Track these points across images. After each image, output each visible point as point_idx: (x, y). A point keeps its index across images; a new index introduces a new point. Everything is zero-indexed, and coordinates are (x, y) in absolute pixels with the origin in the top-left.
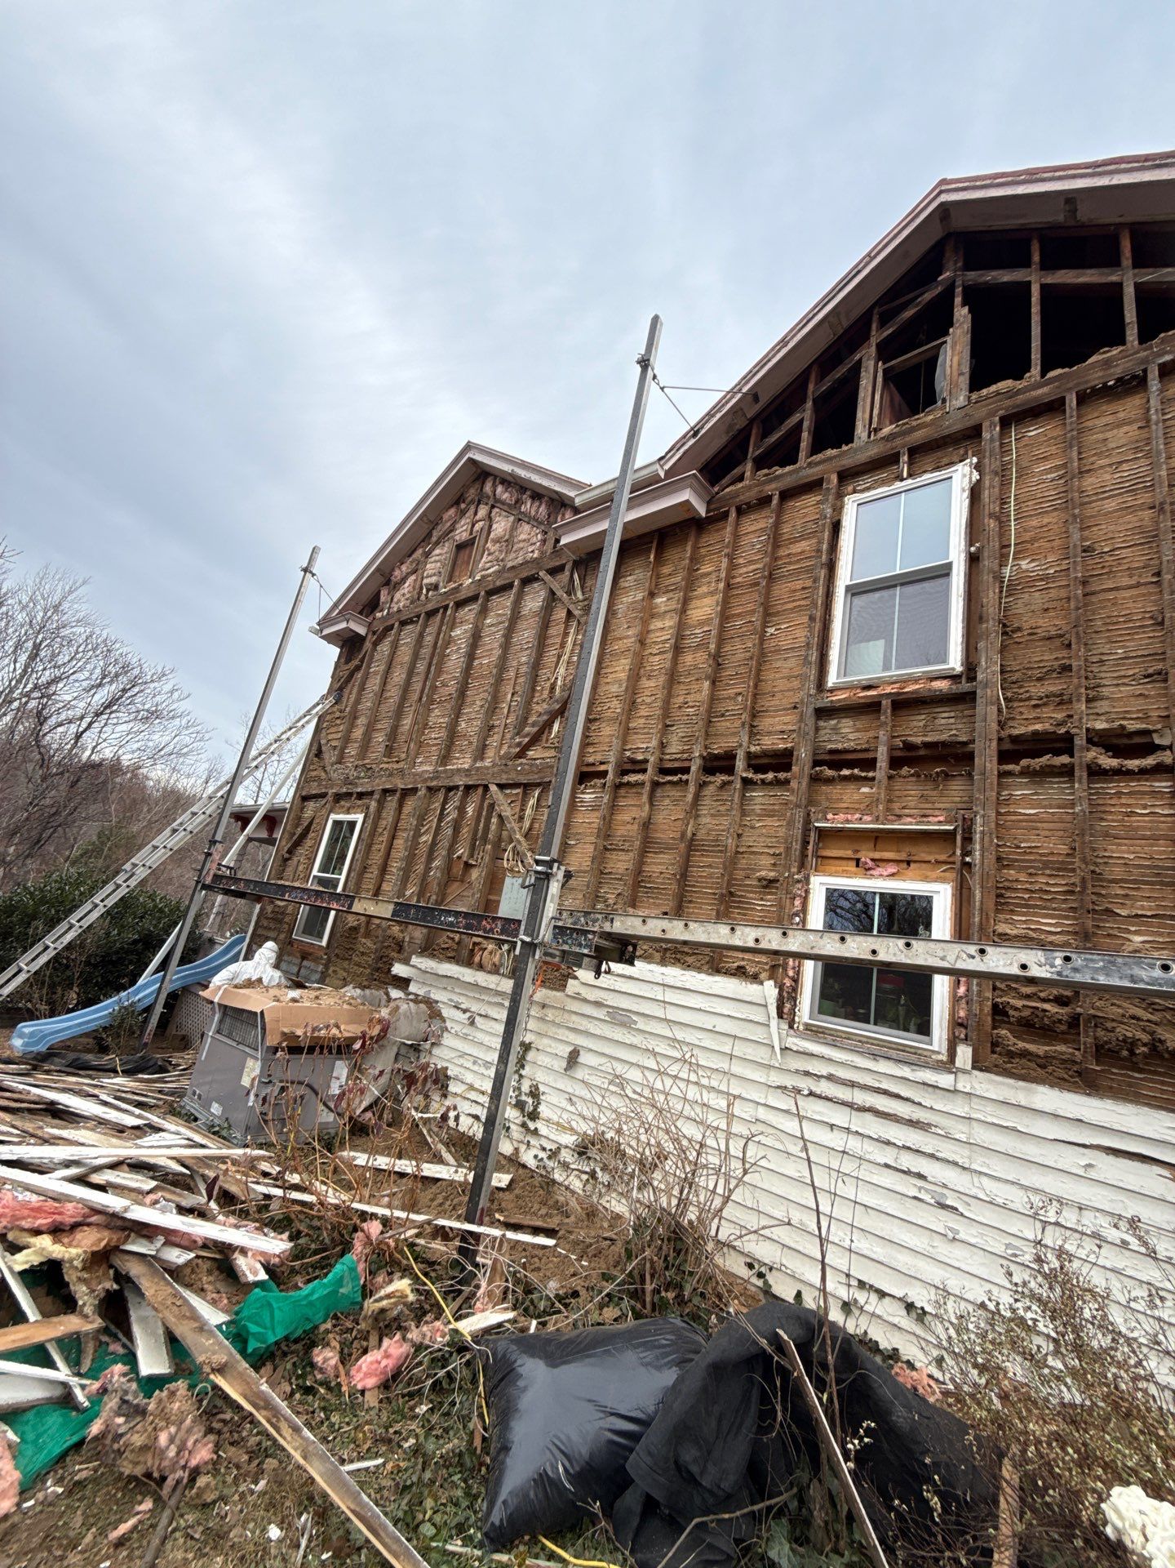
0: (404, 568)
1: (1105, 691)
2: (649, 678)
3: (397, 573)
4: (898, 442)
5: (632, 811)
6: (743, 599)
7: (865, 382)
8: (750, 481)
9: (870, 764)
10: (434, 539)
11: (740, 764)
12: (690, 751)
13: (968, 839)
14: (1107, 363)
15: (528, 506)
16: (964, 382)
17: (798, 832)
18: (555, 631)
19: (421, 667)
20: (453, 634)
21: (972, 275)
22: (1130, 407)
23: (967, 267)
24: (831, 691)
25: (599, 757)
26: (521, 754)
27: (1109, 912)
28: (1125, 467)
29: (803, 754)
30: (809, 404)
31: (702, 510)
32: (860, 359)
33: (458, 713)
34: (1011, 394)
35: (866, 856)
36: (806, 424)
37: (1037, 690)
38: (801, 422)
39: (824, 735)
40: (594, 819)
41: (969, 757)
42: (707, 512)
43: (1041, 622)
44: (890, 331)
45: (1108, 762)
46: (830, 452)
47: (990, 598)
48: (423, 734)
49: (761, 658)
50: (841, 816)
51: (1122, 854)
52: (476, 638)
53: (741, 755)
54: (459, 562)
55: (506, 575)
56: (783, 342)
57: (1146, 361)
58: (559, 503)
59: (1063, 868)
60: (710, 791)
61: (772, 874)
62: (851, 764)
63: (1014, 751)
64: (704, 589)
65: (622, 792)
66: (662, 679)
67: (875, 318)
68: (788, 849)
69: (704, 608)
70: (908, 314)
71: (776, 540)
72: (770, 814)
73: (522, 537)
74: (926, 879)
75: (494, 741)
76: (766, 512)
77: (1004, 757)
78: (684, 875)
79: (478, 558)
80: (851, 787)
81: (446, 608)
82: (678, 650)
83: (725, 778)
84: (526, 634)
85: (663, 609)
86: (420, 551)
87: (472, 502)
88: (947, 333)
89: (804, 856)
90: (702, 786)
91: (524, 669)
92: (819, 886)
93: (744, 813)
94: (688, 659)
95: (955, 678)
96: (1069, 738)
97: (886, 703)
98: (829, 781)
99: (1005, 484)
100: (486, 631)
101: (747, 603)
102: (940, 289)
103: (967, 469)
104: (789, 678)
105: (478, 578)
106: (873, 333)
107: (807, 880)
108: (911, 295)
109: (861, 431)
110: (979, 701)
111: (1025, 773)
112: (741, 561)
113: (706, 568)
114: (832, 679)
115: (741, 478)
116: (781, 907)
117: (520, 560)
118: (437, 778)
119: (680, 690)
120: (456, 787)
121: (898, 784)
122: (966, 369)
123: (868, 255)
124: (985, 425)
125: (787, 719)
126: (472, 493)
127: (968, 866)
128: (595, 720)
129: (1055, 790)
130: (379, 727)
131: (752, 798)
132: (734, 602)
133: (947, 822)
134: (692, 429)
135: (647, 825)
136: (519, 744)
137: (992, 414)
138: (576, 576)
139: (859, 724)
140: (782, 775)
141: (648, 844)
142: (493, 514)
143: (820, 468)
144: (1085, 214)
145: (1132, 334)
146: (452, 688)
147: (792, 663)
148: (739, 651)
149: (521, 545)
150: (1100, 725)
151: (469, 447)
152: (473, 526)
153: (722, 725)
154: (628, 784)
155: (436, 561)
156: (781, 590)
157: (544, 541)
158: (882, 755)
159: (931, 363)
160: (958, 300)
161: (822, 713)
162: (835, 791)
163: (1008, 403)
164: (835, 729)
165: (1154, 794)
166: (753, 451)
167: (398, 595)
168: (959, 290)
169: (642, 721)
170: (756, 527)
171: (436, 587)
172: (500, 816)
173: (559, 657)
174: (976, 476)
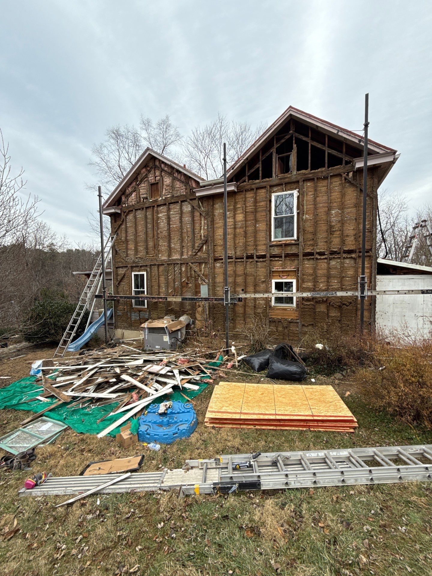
0: (130, 189)
1: (319, 244)
2: (228, 235)
3: (127, 191)
4: (282, 180)
5: (231, 268)
7: (274, 160)
8: (248, 183)
9: (281, 257)
10: (139, 179)
11: (255, 258)
12: (242, 254)
13: (298, 271)
14: (322, 172)
15: (176, 175)
16: (296, 167)
17: (268, 271)
18: (197, 218)
19: (150, 226)
20: (159, 216)
21: (297, 134)
22: (325, 182)
23: (296, 131)
24: (273, 242)
25: (219, 255)
26: (196, 254)
27: (318, 281)
28: (324, 197)
29: (268, 255)
30: (261, 162)
32: (272, 152)
33: (170, 242)
34: (305, 174)
35: (281, 275)
37: (309, 243)
39: (272, 251)
40: (221, 270)
41: (298, 255)
42: (237, 190)
43: (309, 229)
44: (279, 145)
45: (319, 257)
46: (267, 179)
47: (301, 224)
49: (256, 232)
50: (276, 268)
51: (320, 272)
52: (169, 218)
53: (255, 256)
54: (153, 190)
57: (328, 174)
59: (312, 275)
60: (248, 263)
61: (264, 280)
62: (277, 257)
63: (306, 255)
64: (239, 212)
66: (232, 236)
67: (275, 139)
68: (267, 275)
69: (240, 217)
70: (283, 141)
71: (256, 201)
72: (262, 267)
73: (177, 186)
74: (292, 279)
75: (185, 250)
76: (252, 192)
77: (304, 255)
78: (246, 281)
79: (161, 190)
80: (278, 262)
81: (154, 207)
82: (235, 228)
83: (251, 260)
84: (187, 219)
85: (229, 216)
86: (134, 183)
87: (152, 168)
88: (292, 151)
89: (270, 275)
90: (247, 262)
91: (189, 229)
92: (274, 282)
93: (257, 268)
94: (238, 230)
95: (295, 241)
96: (313, 253)
97: (283, 245)
98: (273, 261)
99: (304, 197)
100: (171, 216)
101: (251, 217)
102: (290, 136)
103: (297, 192)
104: (263, 237)
105: (164, 198)
106: (275, 144)
107: (271, 281)
108: (283, 135)
109: (274, 175)
110: (300, 246)
111: (307, 259)
112: (248, 205)
113: (239, 206)
114: (273, 239)
116: (267, 286)
117: (179, 194)
118: (170, 261)
119: (237, 239)
120: (177, 264)
121: (286, 261)
122: (296, 164)
124: (300, 181)
125: (263, 247)
126: (151, 164)
127: (298, 276)
128: (215, 245)
129: (311, 262)
130: (139, 245)
131: (258, 265)
132: (247, 216)
133: (295, 268)
134: (231, 167)
135: (235, 271)
136: (195, 252)
137: (301, 178)
138: (200, 202)
139: (278, 249)
140: (264, 260)
141: (236, 275)
142: (162, 174)
143: (265, 183)
144: (320, 130)
145: (326, 165)
146: (165, 234)
147: (263, 234)
148: (250, 229)
149: (178, 189)
150: (318, 251)
152: (155, 177)
153: (249, 248)
155: (143, 189)
156: (258, 215)
157: (186, 189)
158: (283, 255)
160: (294, 141)
161: (271, 246)
163: (304, 176)
164: (274, 250)
165: (324, 262)
166: (247, 174)
167: (130, 200)
168: (294, 138)
169: (229, 246)
170: (250, 196)
171: (146, 198)
172: (194, 271)
173: (201, 227)
174: (298, 194)
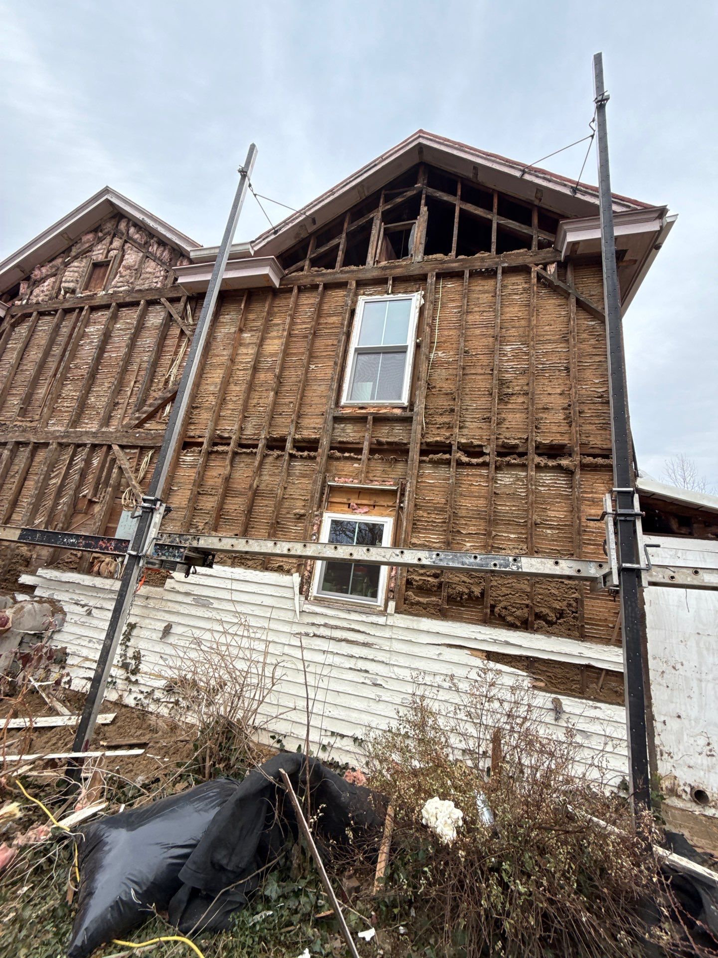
0: (44, 270)
1: (467, 424)
2: (236, 384)
3: (37, 272)
4: (388, 272)
5: (218, 470)
6: (298, 345)
7: (374, 232)
8: (306, 273)
9: (359, 451)
10: (73, 254)
11: (289, 445)
12: (259, 434)
13: (403, 495)
14: (483, 259)
15: (154, 248)
16: (422, 248)
17: (318, 487)
18: (171, 342)
19: (57, 350)
20: (87, 330)
21: (430, 190)
22: (489, 284)
23: (430, 185)
24: (343, 407)
25: (198, 433)
26: (140, 425)
27: (459, 532)
28: (485, 314)
29: (325, 442)
30: (344, 235)
31: (277, 283)
32: (373, 218)
33: (88, 390)
34: (442, 262)
35: (353, 502)
36: (341, 247)
37: (440, 420)
38: (339, 244)
39: (337, 432)
40: (192, 474)
41: (407, 452)
42: (280, 285)
43: (444, 385)
44: (389, 207)
45: (465, 459)
46: (353, 268)
47: (424, 367)
48: (57, 402)
49: (306, 382)
50: (342, 480)
51: (467, 504)
52: (107, 337)
53: (289, 439)
54: (95, 276)
55: (134, 295)
56: (332, 192)
57: (497, 263)
58: (178, 253)
59: (442, 510)
60: (270, 460)
61: (302, 511)
62: (350, 450)
63: (428, 449)
64: (274, 334)
65: (213, 456)
66: (244, 387)
67: (383, 196)
68: (312, 497)
69: (274, 345)
70: (399, 200)
71: (319, 313)
72: (304, 476)
73: (149, 270)
74: (382, 515)
75: (118, 413)
76: (314, 294)
77: (423, 453)
78: (250, 511)
79: (111, 277)
80: (349, 463)
81: (82, 309)
82: (255, 369)
83: (279, 453)
84: (148, 341)
85: (248, 341)
86: (59, 260)
87: (108, 233)
88: (416, 219)
89: (321, 501)
90: (265, 456)
91: (145, 365)
92: (328, 518)
93: (289, 475)
94: (262, 376)
95: (404, 408)
96: (450, 446)
97: (370, 418)
98: (338, 459)
99: (435, 309)
100: (115, 333)
101: (300, 347)
102: (415, 192)
103: (419, 297)
104: (320, 397)
105: (110, 292)
106: (381, 205)
107: (321, 515)
108: (401, 190)
109: (370, 260)
110: (414, 422)
111: (431, 462)
112: (298, 321)
113: (277, 321)
114: (344, 401)
115: (302, 269)
116: (306, 530)
117: (146, 286)
118: (68, 436)
119: (255, 395)
120: (85, 445)
121: (372, 464)
122: (423, 242)
123: (382, 157)
124: (429, 275)
125: (318, 421)
126: (109, 226)
127: (401, 508)
128: (197, 407)
129: (442, 471)
130: (14, 392)
131: (294, 466)
132: (292, 345)
133: (394, 485)
134: (274, 228)
135: (228, 479)
136: (138, 418)
137: (433, 270)
138: (189, 307)
139: (356, 428)
140: (312, 454)
141: (228, 490)
142: (126, 247)
143: (347, 275)
144: (481, 178)
145: (494, 247)
146: (84, 370)
147: (323, 388)
148: (293, 376)
149: (148, 275)
150: (463, 441)
151: (106, 190)
152: (108, 252)
153: (280, 420)
154: (217, 452)
155: (73, 271)
156: (320, 343)
157: (166, 277)
158: (366, 446)
159: (408, 232)
160: (423, 202)
161: (337, 420)
162: (340, 465)
163: (440, 266)
164: (343, 430)
165: (481, 476)
166: (310, 255)
167: (36, 291)
168: (424, 196)
169: (229, 412)
170: (308, 301)
171: (73, 291)
172: (120, 468)
173: (173, 361)
174: (423, 302)
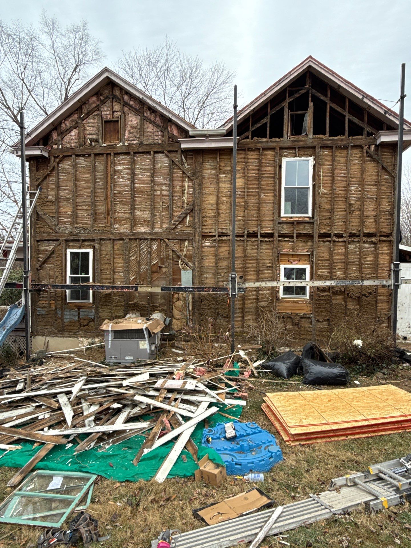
4: (296, 143)
5: (224, 250)
6: (252, 183)
7: (285, 117)
8: (251, 140)
9: (292, 237)
10: (85, 111)
11: (259, 236)
12: (242, 230)
13: (312, 255)
14: (341, 140)
15: (148, 114)
16: (312, 131)
17: (276, 255)
19: (100, 182)
21: (314, 90)
22: (344, 153)
24: (282, 218)
25: (210, 230)
26: (176, 228)
27: (334, 268)
28: (343, 169)
29: (276, 234)
30: (269, 117)
32: (284, 106)
33: (134, 208)
34: (322, 140)
35: (291, 259)
36: (268, 125)
37: (325, 222)
39: (280, 229)
40: (212, 251)
41: (313, 237)
42: (237, 147)
43: (326, 206)
44: (291, 100)
45: (337, 240)
46: (277, 139)
47: (317, 198)
48: (115, 214)
50: (286, 251)
51: (337, 257)
53: (259, 234)
55: (144, 147)
57: (348, 143)
59: (328, 261)
60: (250, 243)
61: (270, 265)
62: (287, 237)
63: (322, 236)
65: (220, 242)
67: (288, 92)
68: (274, 259)
69: (239, 183)
70: (297, 96)
71: (261, 165)
72: (267, 250)
73: (149, 130)
74: (304, 264)
75: (158, 221)
76: (256, 152)
77: (320, 237)
78: (246, 266)
79: (123, 133)
80: (287, 243)
83: (253, 239)
85: (224, 180)
87: (108, 97)
88: (307, 110)
89: (278, 260)
90: (247, 241)
91: (165, 192)
92: (283, 267)
93: (261, 250)
95: (310, 218)
96: (330, 234)
97: (295, 223)
98: (282, 242)
99: (320, 166)
102: (305, 91)
103: (313, 160)
104: (269, 211)
106: (287, 98)
107: (280, 266)
108: (298, 88)
109: (285, 135)
110: (315, 224)
111: (323, 241)
112: (250, 168)
113: (238, 168)
114: (282, 215)
115: (248, 137)
116: (274, 273)
117: (151, 142)
118: (133, 235)
120: (147, 240)
121: (298, 243)
122: (312, 127)
124: (316, 147)
125: (270, 223)
126: (107, 92)
127: (313, 261)
128: (204, 217)
129: (327, 245)
131: (262, 245)
132: (249, 183)
133: (309, 252)
136: (174, 224)
137: (318, 144)
138: (183, 157)
139: (289, 227)
140: (271, 240)
142: (125, 110)
145: (346, 133)
147: (270, 206)
149: (150, 134)
150: (336, 232)
152: (113, 112)
153: (251, 223)
154: (222, 240)
156: (264, 182)
157: (163, 136)
158: (295, 235)
160: (310, 98)
161: (279, 223)
162: (284, 244)
163: (321, 142)
164: (282, 228)
165: (342, 246)
166: (252, 128)
168: (310, 95)
169: (223, 219)
170: (253, 157)
172: (173, 251)
174: (314, 162)
